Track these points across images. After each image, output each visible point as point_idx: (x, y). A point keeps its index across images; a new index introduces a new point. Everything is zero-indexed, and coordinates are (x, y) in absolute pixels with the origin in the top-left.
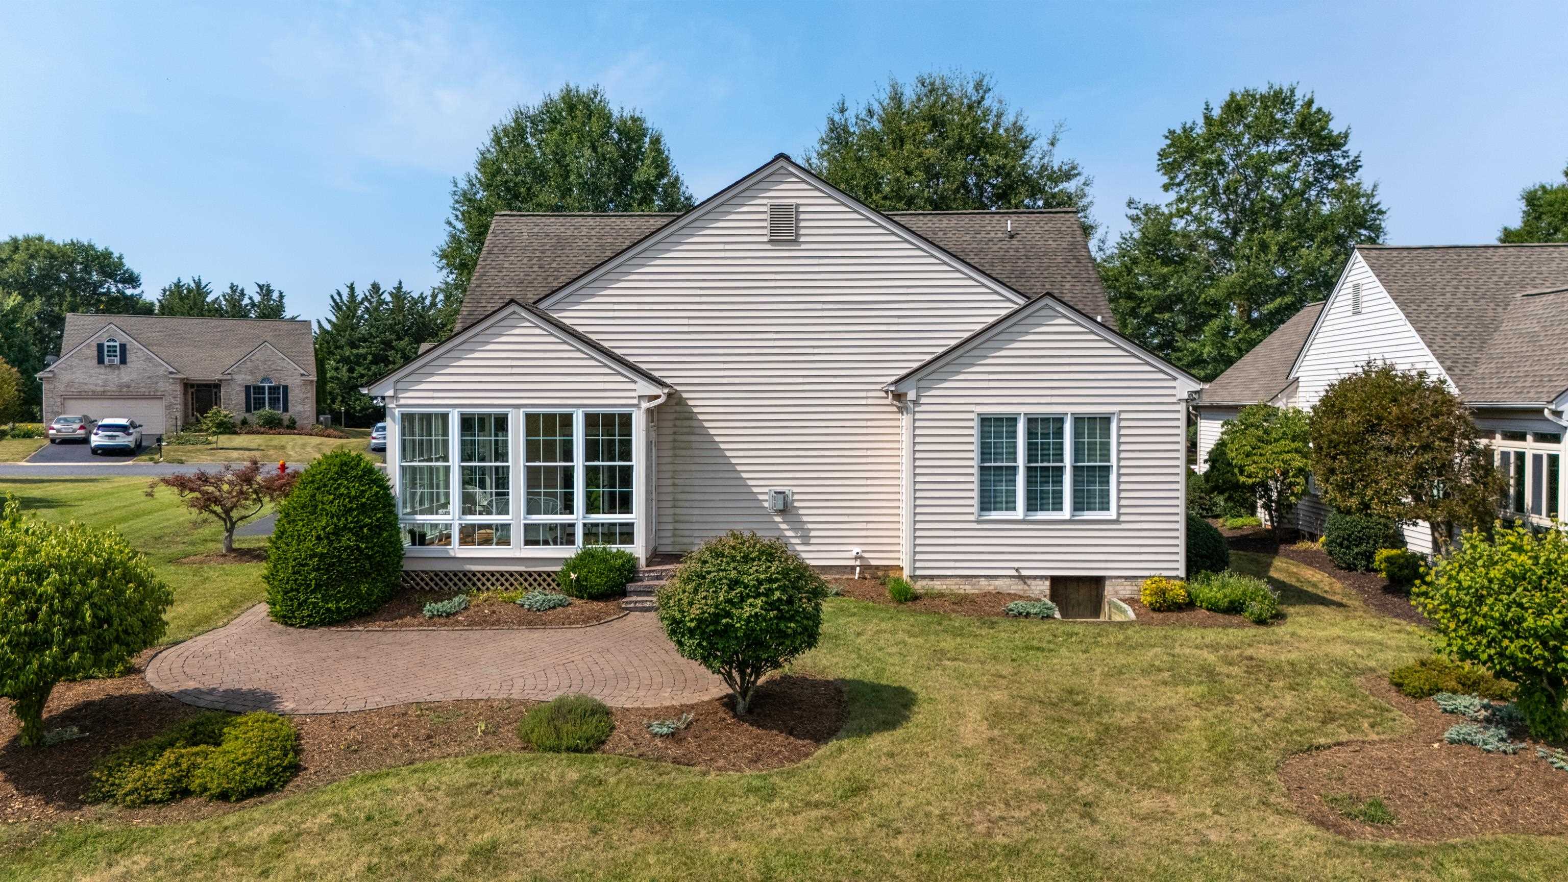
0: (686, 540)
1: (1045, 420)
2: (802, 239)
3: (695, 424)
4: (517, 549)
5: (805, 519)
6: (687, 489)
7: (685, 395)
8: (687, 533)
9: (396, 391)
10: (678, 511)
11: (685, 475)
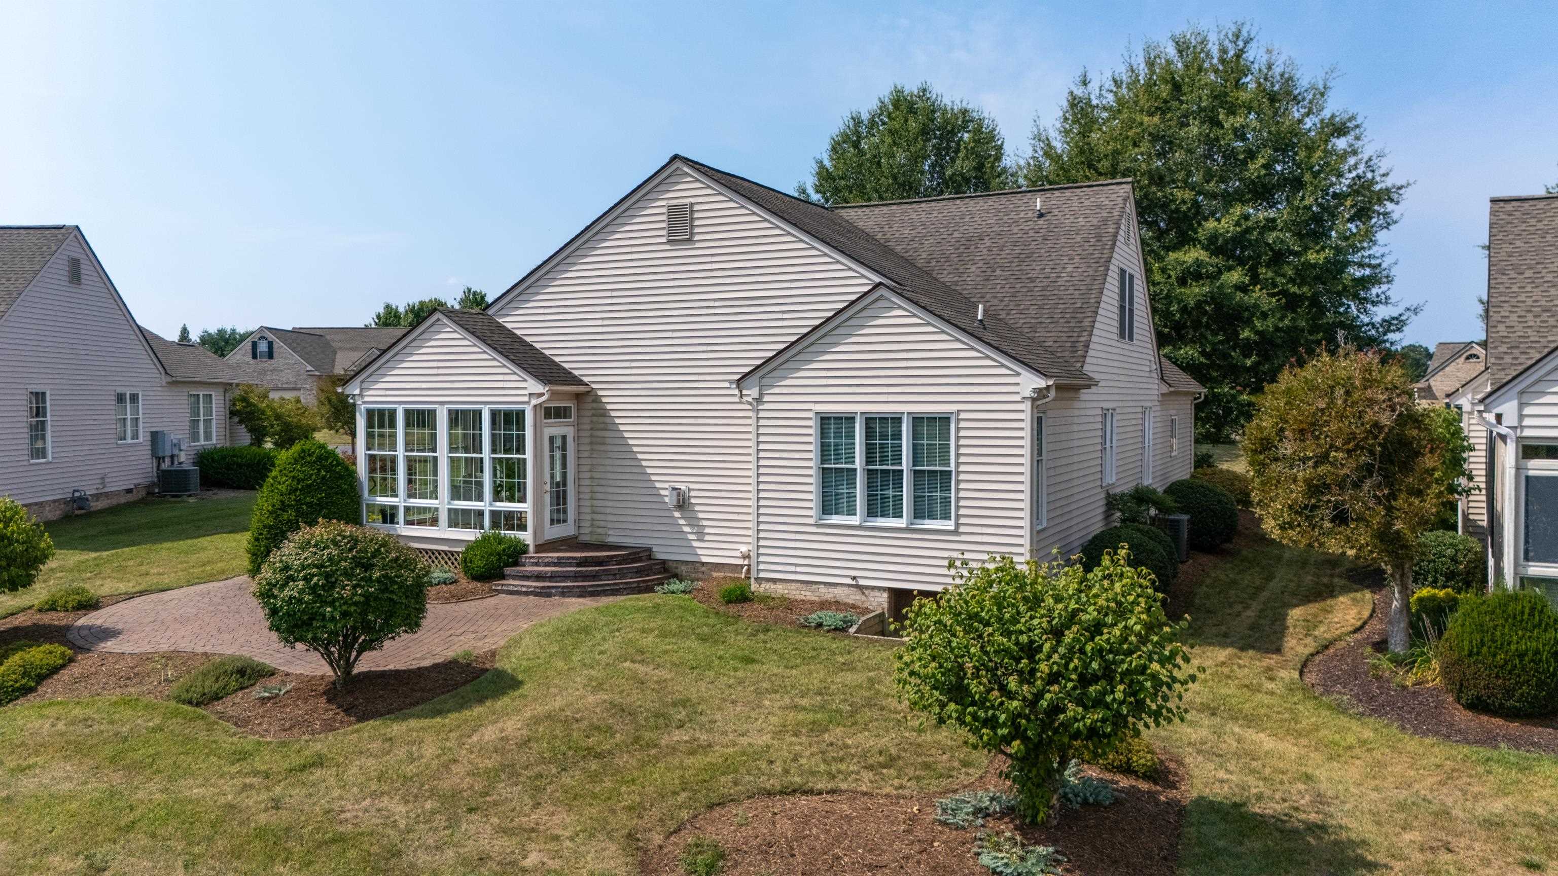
0: (600, 531)
1: (883, 420)
2: (697, 238)
3: (608, 420)
4: (443, 531)
5: (701, 515)
6: (603, 482)
7: (600, 393)
8: (602, 524)
9: (362, 390)
10: (596, 503)
11: (601, 469)
